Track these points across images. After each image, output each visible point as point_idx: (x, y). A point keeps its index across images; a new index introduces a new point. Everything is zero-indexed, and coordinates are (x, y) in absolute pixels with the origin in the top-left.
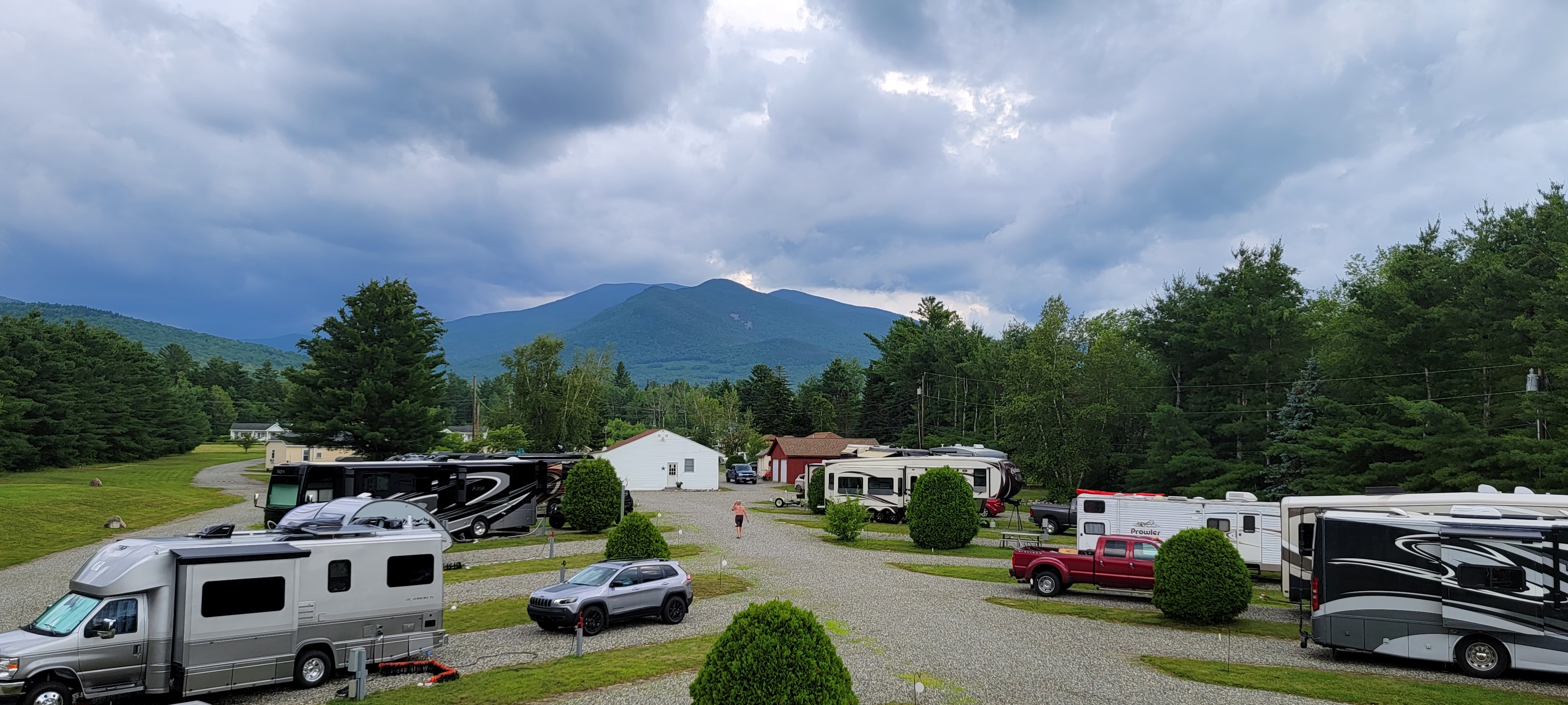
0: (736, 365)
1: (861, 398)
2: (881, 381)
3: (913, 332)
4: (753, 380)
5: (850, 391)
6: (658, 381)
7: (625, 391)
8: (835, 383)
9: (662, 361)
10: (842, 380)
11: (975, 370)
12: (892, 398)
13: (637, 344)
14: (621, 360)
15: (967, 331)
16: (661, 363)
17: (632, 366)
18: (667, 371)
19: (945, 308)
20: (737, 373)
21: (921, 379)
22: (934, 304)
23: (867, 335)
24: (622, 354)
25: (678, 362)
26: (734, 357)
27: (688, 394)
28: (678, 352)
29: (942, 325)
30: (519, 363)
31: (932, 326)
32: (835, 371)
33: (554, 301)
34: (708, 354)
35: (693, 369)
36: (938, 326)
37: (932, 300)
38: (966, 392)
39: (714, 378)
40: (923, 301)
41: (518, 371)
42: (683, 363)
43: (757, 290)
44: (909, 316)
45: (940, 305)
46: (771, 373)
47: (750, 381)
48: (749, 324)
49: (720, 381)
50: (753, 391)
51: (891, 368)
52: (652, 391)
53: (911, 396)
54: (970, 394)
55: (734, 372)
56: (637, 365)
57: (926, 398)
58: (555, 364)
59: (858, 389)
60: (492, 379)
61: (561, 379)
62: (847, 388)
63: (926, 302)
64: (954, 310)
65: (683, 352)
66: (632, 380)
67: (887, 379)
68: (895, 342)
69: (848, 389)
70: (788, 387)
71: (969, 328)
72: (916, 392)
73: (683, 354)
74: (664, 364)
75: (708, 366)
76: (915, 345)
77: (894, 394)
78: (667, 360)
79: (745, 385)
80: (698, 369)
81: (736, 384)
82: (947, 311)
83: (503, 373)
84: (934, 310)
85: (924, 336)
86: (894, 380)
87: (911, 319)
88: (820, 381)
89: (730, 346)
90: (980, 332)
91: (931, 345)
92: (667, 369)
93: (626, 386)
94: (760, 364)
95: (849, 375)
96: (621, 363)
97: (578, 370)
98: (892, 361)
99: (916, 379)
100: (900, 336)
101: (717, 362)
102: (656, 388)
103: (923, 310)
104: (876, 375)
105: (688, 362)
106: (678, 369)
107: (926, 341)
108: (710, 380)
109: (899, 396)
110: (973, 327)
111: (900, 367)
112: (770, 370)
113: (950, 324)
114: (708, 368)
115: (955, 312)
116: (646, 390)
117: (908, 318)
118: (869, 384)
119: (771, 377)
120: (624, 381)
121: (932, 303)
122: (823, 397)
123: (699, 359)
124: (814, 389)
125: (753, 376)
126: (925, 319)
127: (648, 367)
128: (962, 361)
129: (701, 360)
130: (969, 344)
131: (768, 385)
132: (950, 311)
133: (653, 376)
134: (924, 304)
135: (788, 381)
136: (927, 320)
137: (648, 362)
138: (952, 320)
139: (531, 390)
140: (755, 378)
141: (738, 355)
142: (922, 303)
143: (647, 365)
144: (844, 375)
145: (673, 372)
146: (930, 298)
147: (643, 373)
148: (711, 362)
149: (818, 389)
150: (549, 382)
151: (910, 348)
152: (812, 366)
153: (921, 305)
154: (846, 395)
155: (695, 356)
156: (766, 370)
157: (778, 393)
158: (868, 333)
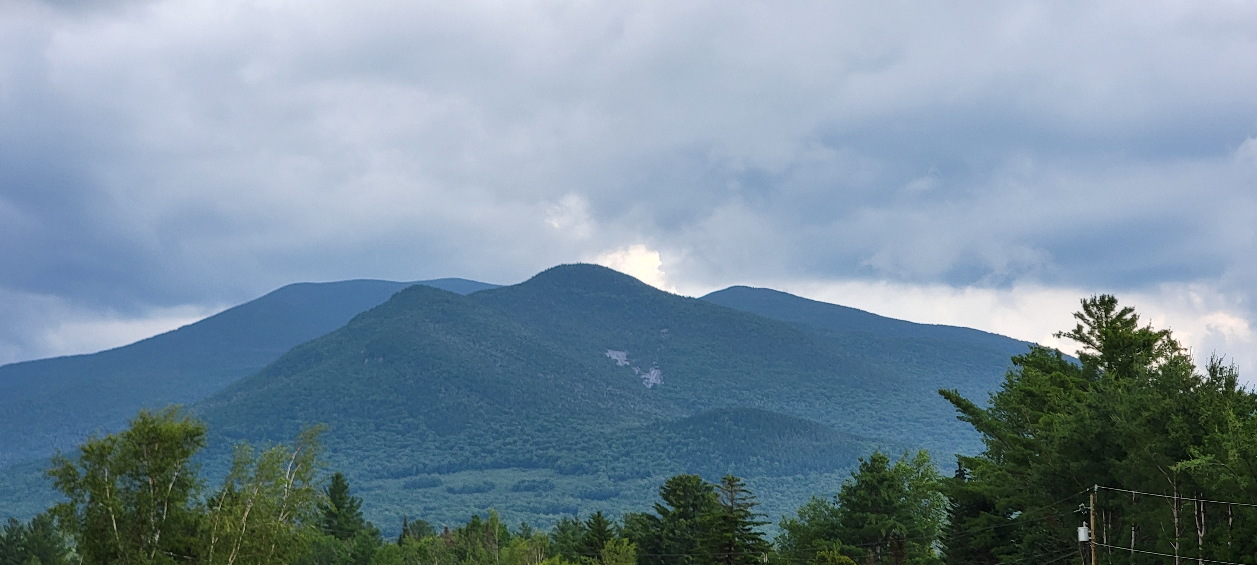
0: (622, 479)
1: (937, 552)
2: (988, 511)
3: (1063, 384)
4: (664, 512)
5: (909, 536)
6: (430, 519)
7: (349, 546)
8: (872, 517)
9: (439, 470)
10: (888, 508)
11: (1223, 477)
12: (1015, 551)
13: (378, 429)
14: (340, 470)
15: (1197, 379)
16: (436, 475)
17: (365, 485)
18: (452, 496)
19: (1141, 325)
20: (625, 497)
21: (1087, 502)
22: (1113, 314)
23: (947, 395)
24: (341, 456)
25: (477, 473)
26: (616, 459)
27: (505, 551)
28: (477, 449)
29: (1136, 366)
30: (93, 482)
31: (1109, 368)
32: (872, 488)
33: (176, 327)
34: (551, 452)
35: (516, 489)
36: (1126, 370)
37: (1108, 303)
38: (1201, 535)
39: (566, 510)
40: (1086, 307)
41: (92, 499)
42: (491, 476)
43: (673, 291)
44: (1053, 347)
45: (1129, 316)
46: (711, 495)
47: (660, 516)
48: (653, 377)
49: (584, 516)
50: (667, 542)
51: (1010, 476)
52: (416, 545)
53: (1062, 545)
54: (1210, 539)
55: (617, 495)
56: (376, 483)
57: (1100, 551)
58: (183, 485)
59: (929, 531)
60: (25, 522)
61: (192, 519)
62: (901, 529)
63: (1094, 310)
64: (1166, 328)
65: (491, 447)
66: (367, 518)
67: (1001, 503)
68: (1019, 410)
69: (905, 532)
70: (755, 529)
71: (1201, 371)
72: (1076, 534)
73: (491, 452)
74: (444, 478)
75: (553, 480)
76: (1071, 418)
77: (1020, 541)
78: (451, 469)
79: (645, 527)
80: (527, 489)
81: (622, 525)
82: (1145, 332)
83: (52, 506)
84: (1115, 329)
85: (1090, 395)
86: (1020, 507)
87: (1058, 352)
88: (834, 513)
89: (608, 430)
90: (1231, 382)
91: (1106, 416)
92: (450, 490)
93: (350, 533)
94: (682, 472)
95: (907, 495)
96: (338, 476)
97: (235, 498)
98: (1009, 458)
99: (1074, 502)
100: (1030, 394)
101: (576, 470)
102: (424, 539)
103: (1086, 329)
104: (972, 495)
105: (503, 472)
106: (479, 490)
107: (1096, 408)
108: (559, 517)
109: (1032, 545)
110: (1213, 370)
111: (1034, 475)
112: (709, 489)
113: (1154, 364)
114: (552, 487)
115: (1166, 332)
116: (400, 543)
117: (1049, 350)
118: (957, 516)
119: (710, 505)
120: (347, 521)
121: (1107, 312)
122: (842, 552)
123: (528, 465)
124: (817, 535)
125: (664, 504)
126: (1091, 352)
127: (405, 487)
128: (1188, 457)
129: (535, 466)
130: (1206, 413)
131: (704, 527)
132: (1155, 330)
133: (416, 510)
134: (1090, 314)
135: (752, 516)
136: (1097, 353)
137: (405, 473)
138: (1160, 353)
139: (121, 547)
140: (671, 509)
141: (627, 454)
142: (1083, 312)
143: (402, 481)
144: (893, 496)
145: (465, 497)
146: (1103, 298)
147: (392, 501)
148: (561, 471)
149: (830, 533)
150: (163, 527)
151: (1057, 426)
152: (813, 475)
153: (1081, 316)
154: (900, 545)
155: (520, 457)
156: (697, 488)
157: (730, 545)
158: (950, 388)
